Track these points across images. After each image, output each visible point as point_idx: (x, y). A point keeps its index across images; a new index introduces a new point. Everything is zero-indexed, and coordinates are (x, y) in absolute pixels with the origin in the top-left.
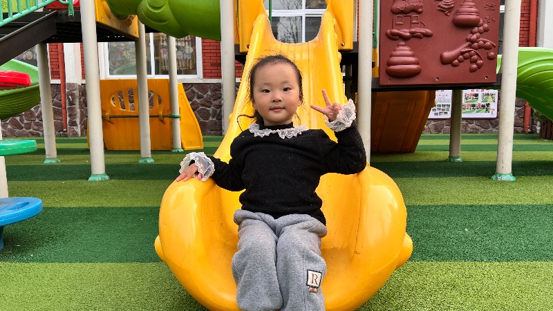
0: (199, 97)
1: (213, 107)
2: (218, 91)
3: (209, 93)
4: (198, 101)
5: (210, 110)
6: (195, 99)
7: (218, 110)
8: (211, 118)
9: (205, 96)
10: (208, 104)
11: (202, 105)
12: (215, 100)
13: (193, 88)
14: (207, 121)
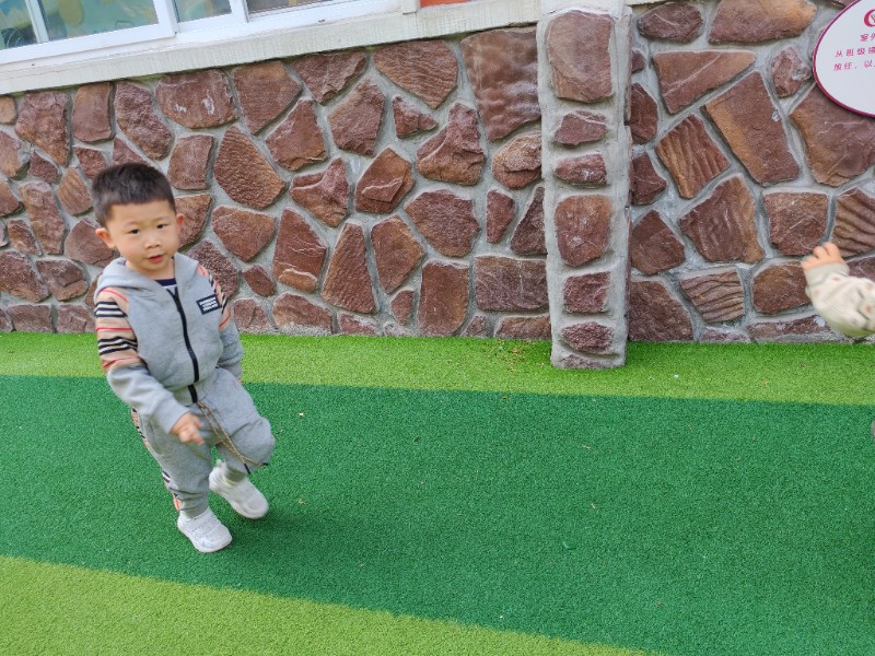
0: (412, 128)
1: (491, 185)
2: (517, 76)
3: (466, 97)
4: (407, 151)
5: (479, 198)
6: (391, 143)
7: (524, 201)
8: (483, 249)
9: (443, 119)
10: (461, 166)
11: (429, 175)
12: (499, 138)
13: (372, 76)
14: (462, 264)
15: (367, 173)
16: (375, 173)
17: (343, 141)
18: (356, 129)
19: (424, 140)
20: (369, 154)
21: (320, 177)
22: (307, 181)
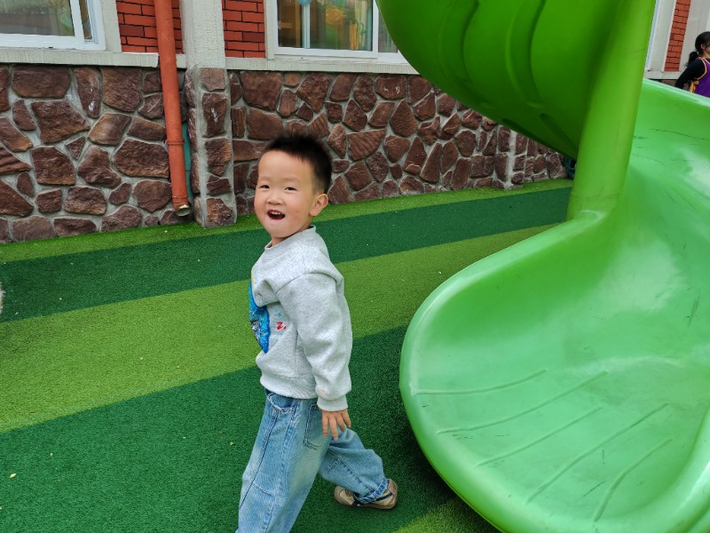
10: (476, 122)
11: (465, 125)
15: (448, 123)
16: (449, 123)
17: (442, 110)
18: (447, 105)
19: (466, 112)
20: (449, 116)
21: (431, 123)
22: (427, 125)
